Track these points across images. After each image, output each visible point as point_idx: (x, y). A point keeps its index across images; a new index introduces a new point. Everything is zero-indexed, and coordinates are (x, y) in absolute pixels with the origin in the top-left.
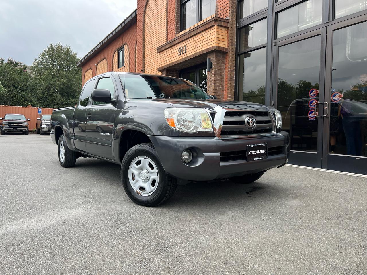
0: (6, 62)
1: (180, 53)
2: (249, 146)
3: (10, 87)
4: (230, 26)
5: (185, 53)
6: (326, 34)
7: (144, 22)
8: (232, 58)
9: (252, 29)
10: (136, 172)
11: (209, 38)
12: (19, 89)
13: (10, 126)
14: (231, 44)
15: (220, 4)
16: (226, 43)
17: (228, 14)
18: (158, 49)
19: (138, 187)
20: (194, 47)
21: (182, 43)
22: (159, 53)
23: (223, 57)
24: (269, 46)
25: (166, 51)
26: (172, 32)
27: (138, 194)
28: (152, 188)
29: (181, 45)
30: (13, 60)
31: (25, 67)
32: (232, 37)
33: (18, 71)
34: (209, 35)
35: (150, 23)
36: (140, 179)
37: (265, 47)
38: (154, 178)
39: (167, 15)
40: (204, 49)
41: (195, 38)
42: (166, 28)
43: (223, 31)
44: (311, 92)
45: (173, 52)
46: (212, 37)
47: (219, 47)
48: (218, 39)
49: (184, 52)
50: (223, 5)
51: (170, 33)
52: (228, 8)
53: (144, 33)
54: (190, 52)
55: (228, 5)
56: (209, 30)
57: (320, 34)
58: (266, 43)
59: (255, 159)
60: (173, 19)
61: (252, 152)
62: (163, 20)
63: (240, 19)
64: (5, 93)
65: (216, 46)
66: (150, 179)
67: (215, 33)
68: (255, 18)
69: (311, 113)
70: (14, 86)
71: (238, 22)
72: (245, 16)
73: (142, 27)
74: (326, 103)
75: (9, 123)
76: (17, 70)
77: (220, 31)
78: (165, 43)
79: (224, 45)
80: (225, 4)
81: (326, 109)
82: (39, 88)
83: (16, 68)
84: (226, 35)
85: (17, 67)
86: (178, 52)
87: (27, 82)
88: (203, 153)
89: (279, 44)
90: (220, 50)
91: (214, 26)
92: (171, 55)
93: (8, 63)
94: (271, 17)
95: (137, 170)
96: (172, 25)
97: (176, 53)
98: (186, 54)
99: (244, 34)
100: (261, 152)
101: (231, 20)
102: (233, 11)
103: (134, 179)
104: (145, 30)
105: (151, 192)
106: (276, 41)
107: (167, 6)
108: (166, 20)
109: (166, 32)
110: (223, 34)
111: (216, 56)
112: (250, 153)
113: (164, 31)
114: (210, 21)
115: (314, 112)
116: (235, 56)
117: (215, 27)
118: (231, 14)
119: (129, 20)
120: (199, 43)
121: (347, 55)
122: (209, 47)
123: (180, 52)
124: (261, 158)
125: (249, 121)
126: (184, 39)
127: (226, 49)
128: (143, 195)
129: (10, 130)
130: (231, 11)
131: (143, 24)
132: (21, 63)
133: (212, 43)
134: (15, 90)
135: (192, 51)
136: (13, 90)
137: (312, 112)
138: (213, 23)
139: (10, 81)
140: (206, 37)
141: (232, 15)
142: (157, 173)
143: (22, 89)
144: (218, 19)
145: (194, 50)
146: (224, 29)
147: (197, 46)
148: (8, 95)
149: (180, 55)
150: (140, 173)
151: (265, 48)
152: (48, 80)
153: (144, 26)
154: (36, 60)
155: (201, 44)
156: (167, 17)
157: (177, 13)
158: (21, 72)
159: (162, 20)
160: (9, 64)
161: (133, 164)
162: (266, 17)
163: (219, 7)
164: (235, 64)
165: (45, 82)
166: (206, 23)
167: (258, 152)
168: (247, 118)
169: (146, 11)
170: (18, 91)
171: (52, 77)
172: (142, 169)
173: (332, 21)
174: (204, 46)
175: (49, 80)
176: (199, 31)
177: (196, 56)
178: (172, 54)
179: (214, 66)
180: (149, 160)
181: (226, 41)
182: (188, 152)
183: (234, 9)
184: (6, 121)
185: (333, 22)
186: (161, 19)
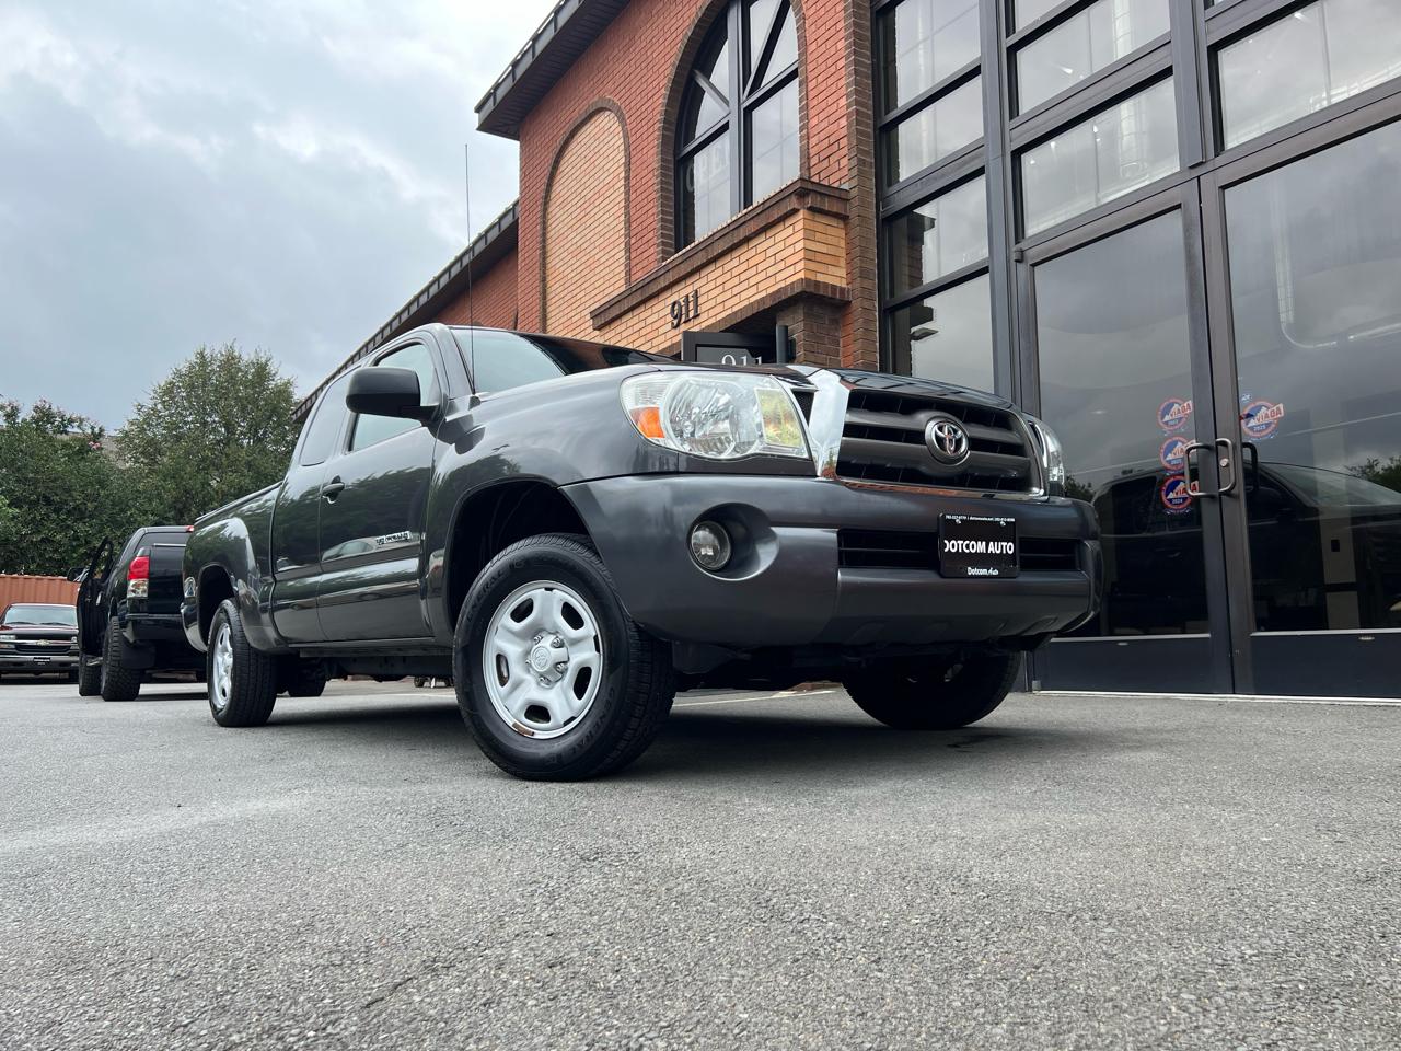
0: (27, 413)
1: (675, 322)
2: (948, 517)
3: (33, 504)
4: (853, 211)
5: (695, 317)
6: (1200, 202)
7: (544, 235)
8: (867, 321)
9: (933, 226)
10: (513, 650)
11: (779, 257)
12: (69, 513)
13: (20, 648)
14: (861, 272)
15: (813, 141)
16: (843, 273)
17: (845, 172)
18: (595, 315)
19: (521, 709)
20: (728, 294)
21: (682, 285)
22: (599, 328)
23: (835, 322)
24: (999, 267)
25: (624, 319)
26: (645, 255)
27: (521, 733)
28: (578, 703)
29: (679, 294)
30: (54, 409)
31: (98, 434)
32: (864, 249)
33: (71, 447)
34: (781, 246)
35: (566, 234)
36: (528, 677)
37: (984, 271)
38: (582, 663)
39: (627, 200)
40: (764, 294)
41: (731, 263)
42: (623, 246)
43: (830, 230)
44: (1167, 411)
45: (649, 321)
46: (790, 251)
47: (817, 283)
48: (811, 256)
49: (691, 314)
50: (825, 144)
51: (637, 260)
52: (845, 151)
53: (544, 273)
54: (712, 313)
55: (844, 142)
56: (780, 227)
57: (1178, 206)
58: (987, 255)
59: (971, 571)
60: (650, 213)
61: (960, 542)
62: (611, 219)
63: (890, 185)
64: (14, 530)
65: (807, 281)
66: (567, 669)
67: (801, 235)
68: (943, 176)
69: (1172, 488)
70: (48, 502)
71: (881, 198)
72: (905, 173)
73: (538, 252)
74: (1224, 444)
75: (19, 636)
76: (65, 445)
77: (820, 228)
78: (623, 289)
79: (835, 276)
80: (832, 139)
81: (1228, 465)
82: (147, 507)
83: (65, 437)
84: (843, 244)
85: (67, 433)
86: (669, 318)
87: (103, 488)
88: (774, 529)
89: (1033, 255)
90: (821, 293)
91: (795, 211)
92: (643, 332)
93: (33, 418)
94: (998, 166)
95: (518, 640)
96: (645, 231)
97: (662, 322)
98: (697, 321)
99: (905, 242)
100: (994, 548)
101: (856, 190)
102: (861, 162)
103: (503, 681)
104: (549, 260)
105: (573, 719)
106: (1023, 245)
107: (628, 170)
108: (622, 218)
109: (623, 260)
110: (830, 240)
111: (807, 316)
112: (951, 546)
113: (616, 257)
114: (781, 196)
115: (1182, 484)
116: (877, 314)
117: (801, 215)
118: (855, 172)
119: (489, 242)
120: (743, 277)
121: (1283, 327)
122: (783, 285)
123: (675, 318)
124: (996, 572)
125: (940, 433)
126: (689, 270)
127: (842, 290)
128: (539, 735)
129: (21, 664)
130: (854, 162)
131: (539, 239)
132: (81, 420)
133: (791, 271)
134: (54, 516)
135: (720, 308)
136: (42, 519)
137: (1177, 483)
138: (793, 203)
139: (35, 482)
140: (770, 252)
141: (861, 174)
142: (596, 638)
143: (79, 514)
144: (810, 187)
145: (728, 304)
146: (834, 222)
147: (736, 291)
148: (22, 537)
149: (675, 327)
150: (528, 653)
151: (986, 277)
152: (182, 478)
153: (544, 247)
155: (752, 282)
156: (627, 207)
157: (662, 189)
158: (80, 452)
159: (609, 219)
160: (37, 422)
161: (504, 619)
162: (980, 172)
163: (813, 152)
164: (878, 344)
165: (170, 485)
166: (767, 205)
167: (980, 547)
168: (932, 423)
169: (552, 196)
170: (63, 521)
171: (198, 466)
172: (535, 633)
173: (1216, 156)
174: (761, 286)
175: (186, 477)
176: (742, 233)
177: (734, 322)
178: (649, 329)
179: (800, 353)
180: (563, 594)
181: (843, 263)
182: (713, 531)
183: (867, 153)
184: (8, 628)
185: (1221, 160)
186: (606, 216)
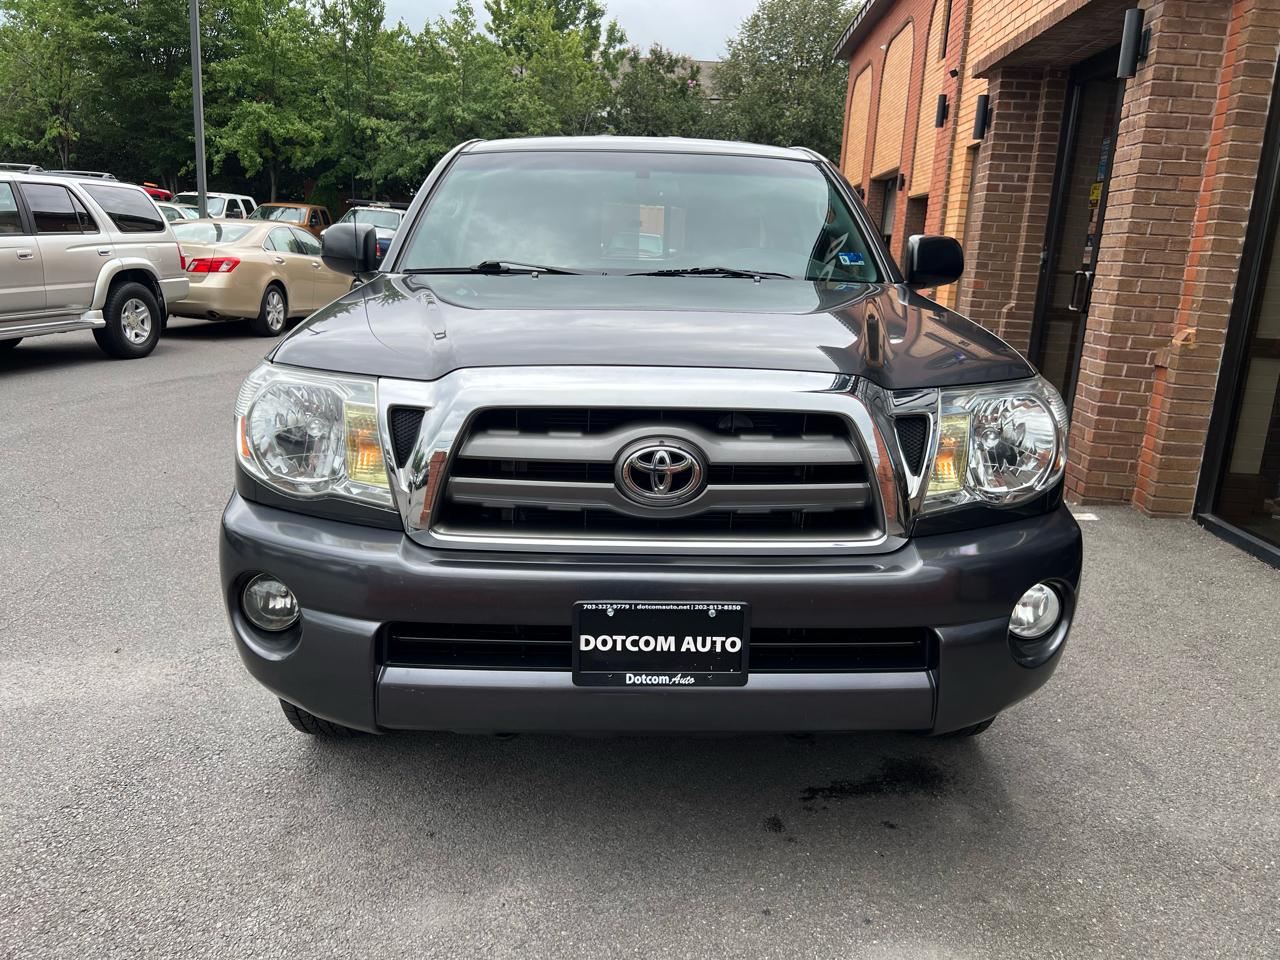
2: (587, 606)
30: (664, 51)
31: (695, 72)
33: (676, 85)
83: (671, 76)
85: (674, 73)
87: (695, 123)
93: (649, 60)
100: (694, 645)
112: (597, 643)
124: (689, 680)
132: (685, 60)
154: (730, 43)
158: (681, 90)
160: (652, 64)
167: (666, 644)
175: (758, 111)
179: (1153, 50)
